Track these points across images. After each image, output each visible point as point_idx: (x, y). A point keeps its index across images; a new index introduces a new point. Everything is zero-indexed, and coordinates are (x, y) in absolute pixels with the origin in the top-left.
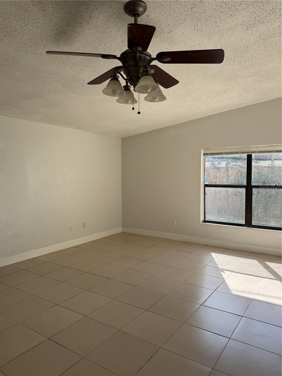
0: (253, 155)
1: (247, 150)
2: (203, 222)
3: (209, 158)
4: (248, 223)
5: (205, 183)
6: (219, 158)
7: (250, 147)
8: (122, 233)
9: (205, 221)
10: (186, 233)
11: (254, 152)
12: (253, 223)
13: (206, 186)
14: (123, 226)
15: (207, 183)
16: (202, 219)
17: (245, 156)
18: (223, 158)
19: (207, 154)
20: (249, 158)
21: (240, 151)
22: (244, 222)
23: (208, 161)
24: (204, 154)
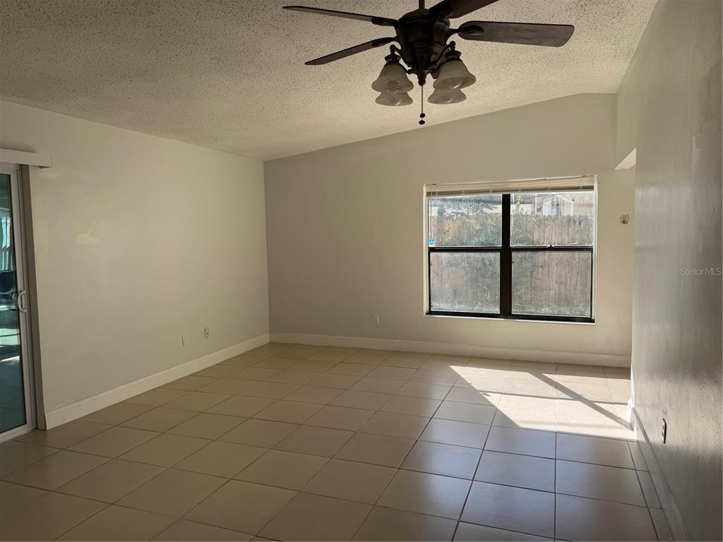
0: (513, 195)
2: (427, 314)
3: (437, 200)
4: (506, 312)
5: (430, 246)
6: (454, 200)
7: (508, 182)
8: (272, 345)
9: (430, 313)
10: (398, 336)
11: (516, 190)
12: (514, 311)
13: (431, 250)
14: (271, 332)
15: (433, 246)
16: (426, 308)
17: (499, 196)
18: (460, 200)
19: (434, 193)
20: (506, 202)
21: (491, 188)
22: (497, 311)
23: (435, 206)
24: (429, 194)
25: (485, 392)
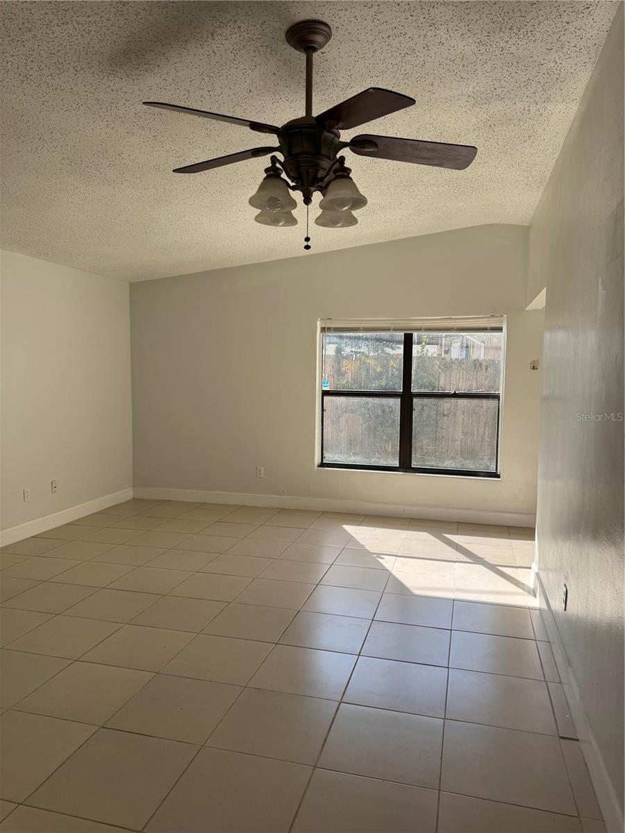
0: (415, 335)
1: (402, 324)
2: (319, 466)
3: (332, 337)
4: (405, 465)
5: (324, 389)
6: (350, 338)
7: (410, 320)
8: (135, 500)
9: (322, 465)
10: (285, 491)
11: (419, 330)
12: (414, 464)
13: (325, 393)
14: (135, 485)
15: (328, 389)
16: (317, 460)
17: (400, 335)
18: (359, 338)
19: (329, 329)
20: (408, 342)
21: (392, 326)
22: (396, 463)
23: (330, 343)
24: (323, 329)
25: (379, 555)
